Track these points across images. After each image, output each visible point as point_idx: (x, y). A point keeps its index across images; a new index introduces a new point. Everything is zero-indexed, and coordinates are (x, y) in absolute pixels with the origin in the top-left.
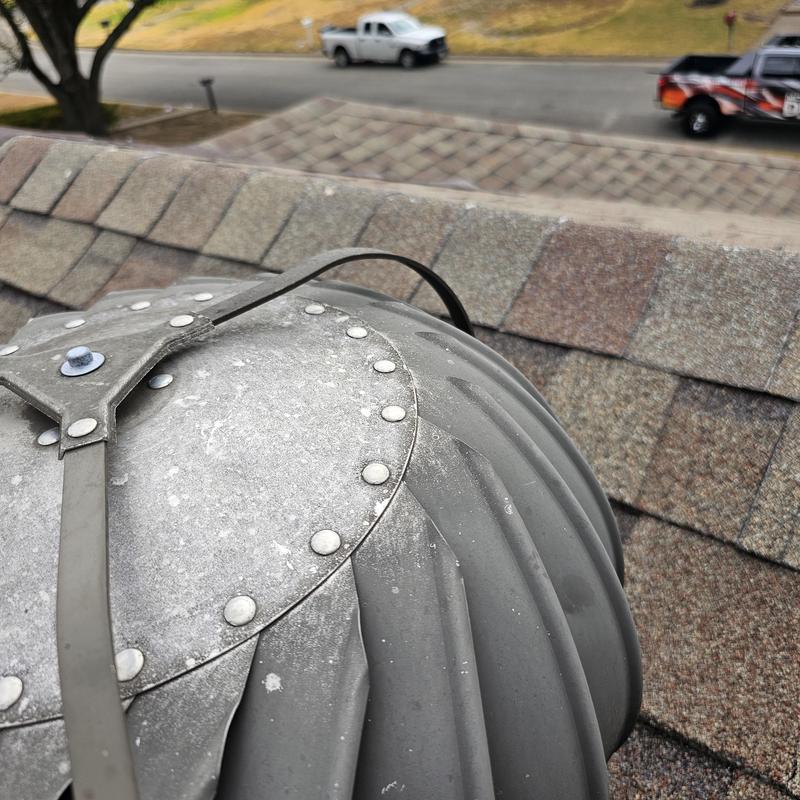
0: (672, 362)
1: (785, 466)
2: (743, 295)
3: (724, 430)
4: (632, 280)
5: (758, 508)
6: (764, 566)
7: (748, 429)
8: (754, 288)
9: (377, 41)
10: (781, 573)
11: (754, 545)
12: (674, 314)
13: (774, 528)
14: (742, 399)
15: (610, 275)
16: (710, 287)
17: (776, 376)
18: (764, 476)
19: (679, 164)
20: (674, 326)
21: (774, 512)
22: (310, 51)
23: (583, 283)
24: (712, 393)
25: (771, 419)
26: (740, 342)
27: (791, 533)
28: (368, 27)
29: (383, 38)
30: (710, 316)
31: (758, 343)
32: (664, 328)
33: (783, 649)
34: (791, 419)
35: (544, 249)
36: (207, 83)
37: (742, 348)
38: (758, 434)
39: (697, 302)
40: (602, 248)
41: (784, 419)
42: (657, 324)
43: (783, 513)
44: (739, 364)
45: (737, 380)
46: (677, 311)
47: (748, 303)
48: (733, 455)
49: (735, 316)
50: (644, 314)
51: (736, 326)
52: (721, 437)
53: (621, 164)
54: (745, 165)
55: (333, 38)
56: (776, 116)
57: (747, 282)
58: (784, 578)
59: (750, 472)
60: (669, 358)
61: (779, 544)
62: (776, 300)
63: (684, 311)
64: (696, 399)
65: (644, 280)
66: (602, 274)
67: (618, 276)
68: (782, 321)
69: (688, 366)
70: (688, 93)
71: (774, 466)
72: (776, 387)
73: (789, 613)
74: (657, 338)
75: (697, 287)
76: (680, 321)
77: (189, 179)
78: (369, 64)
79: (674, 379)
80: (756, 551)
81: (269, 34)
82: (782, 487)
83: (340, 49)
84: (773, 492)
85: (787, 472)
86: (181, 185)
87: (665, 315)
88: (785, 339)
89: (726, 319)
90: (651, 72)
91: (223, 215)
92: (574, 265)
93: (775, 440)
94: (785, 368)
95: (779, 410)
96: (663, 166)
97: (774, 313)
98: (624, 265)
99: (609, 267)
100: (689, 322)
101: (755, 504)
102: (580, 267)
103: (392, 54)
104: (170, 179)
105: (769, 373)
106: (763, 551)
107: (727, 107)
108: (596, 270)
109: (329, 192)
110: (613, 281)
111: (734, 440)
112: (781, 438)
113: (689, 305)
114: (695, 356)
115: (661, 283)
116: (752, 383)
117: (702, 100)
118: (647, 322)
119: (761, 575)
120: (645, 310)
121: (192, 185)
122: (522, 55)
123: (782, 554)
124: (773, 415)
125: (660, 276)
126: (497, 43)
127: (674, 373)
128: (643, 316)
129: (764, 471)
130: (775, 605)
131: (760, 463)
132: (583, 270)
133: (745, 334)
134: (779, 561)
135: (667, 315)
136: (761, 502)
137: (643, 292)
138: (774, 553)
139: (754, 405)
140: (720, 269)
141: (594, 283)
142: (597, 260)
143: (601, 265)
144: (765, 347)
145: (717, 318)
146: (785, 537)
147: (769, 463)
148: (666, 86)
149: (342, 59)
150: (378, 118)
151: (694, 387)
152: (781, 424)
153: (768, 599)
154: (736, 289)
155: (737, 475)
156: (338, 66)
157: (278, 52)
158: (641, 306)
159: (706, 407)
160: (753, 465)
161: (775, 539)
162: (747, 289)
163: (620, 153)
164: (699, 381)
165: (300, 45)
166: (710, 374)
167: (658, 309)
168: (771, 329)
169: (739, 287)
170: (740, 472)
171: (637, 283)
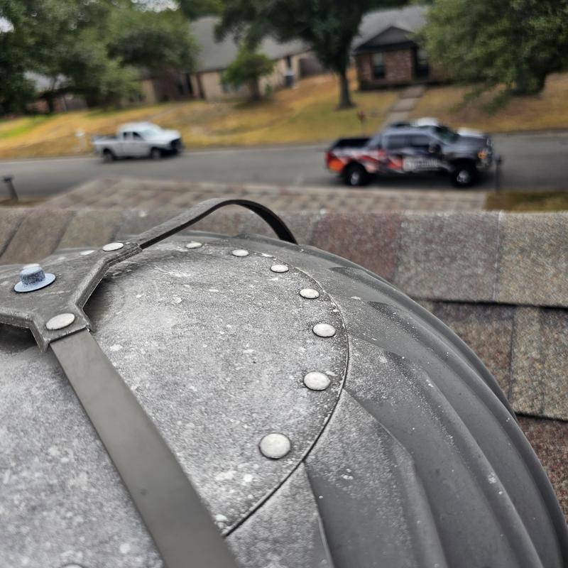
0: (425, 293)
1: (523, 349)
2: (460, 241)
3: (474, 332)
4: (382, 244)
5: (515, 381)
6: (531, 422)
7: (490, 329)
8: (466, 236)
9: (134, 144)
10: (544, 424)
11: (520, 408)
12: (417, 261)
13: (530, 393)
14: (480, 309)
15: (366, 242)
16: (437, 240)
17: (498, 291)
18: (511, 359)
19: (352, 201)
20: (419, 269)
21: (526, 382)
22: (84, 153)
23: (348, 251)
24: (458, 309)
25: (503, 319)
26: (467, 272)
27: (542, 394)
28: (125, 134)
29: (137, 142)
30: (442, 258)
31: (480, 271)
32: (413, 272)
33: (564, 479)
34: (516, 317)
35: (314, 232)
36: (8, 180)
37: (470, 276)
38: (498, 332)
39: (431, 251)
40: (355, 226)
41: (512, 318)
42: (408, 269)
43: (532, 381)
44: (471, 286)
45: (474, 297)
46: (419, 258)
47: (465, 246)
48: (485, 349)
49: (459, 256)
50: (396, 264)
51: (461, 262)
52: (473, 338)
53: (315, 204)
54: (393, 199)
55: (101, 143)
56: (400, 171)
57: (460, 233)
58: (548, 427)
59: (500, 358)
60: (422, 290)
61: (538, 404)
62: (483, 242)
63: (423, 258)
64: (448, 315)
65: (390, 242)
66: (360, 242)
67: (371, 242)
68: (491, 254)
69: (437, 294)
70: (344, 162)
71: (515, 350)
72: (499, 297)
73: (559, 451)
74: (410, 279)
75: (429, 241)
76: (422, 265)
77: (25, 221)
78: (129, 158)
79: (430, 304)
80: (523, 411)
81: (52, 144)
82: (526, 364)
83: (107, 151)
84: (521, 368)
85: (525, 353)
86: (19, 225)
87: (411, 263)
88: (496, 265)
89: (453, 259)
90: (320, 150)
91: (58, 241)
92: (339, 239)
93: (510, 333)
94: (502, 284)
95: (507, 313)
96: (343, 204)
97: (485, 250)
98: (374, 235)
99: (364, 237)
100: (428, 264)
101: (512, 379)
102: (343, 240)
103: (145, 151)
104: (9, 222)
105: (493, 289)
106: (528, 411)
107: (370, 167)
108: (355, 241)
109: (143, 214)
110: (369, 246)
111: (483, 338)
112: (514, 331)
113: (426, 253)
114: (440, 287)
115: (402, 242)
116: (484, 297)
117: (354, 165)
118: (400, 269)
119: (532, 428)
120: (396, 262)
121: (28, 223)
122: (234, 146)
123: (542, 410)
124: (503, 317)
125: (400, 238)
126: (216, 139)
127: (429, 300)
128: (396, 266)
129: (510, 355)
130: (547, 448)
131: (506, 350)
132: (346, 242)
133: (469, 267)
134: (540, 415)
135: (412, 262)
136: (515, 377)
137: (392, 250)
138: (536, 410)
139: (489, 312)
140: (441, 228)
141: (356, 249)
142: (354, 234)
143: (358, 237)
144: (485, 273)
145: (447, 260)
146: (540, 398)
147: (512, 350)
148: (331, 158)
149: (109, 156)
150: (145, 188)
151: (445, 307)
152: (510, 322)
153: (541, 444)
154: (454, 238)
155: (492, 361)
156: (106, 162)
157: (61, 155)
158: (393, 259)
159: (457, 319)
160: (501, 353)
161: (533, 400)
162: (462, 238)
163: (314, 198)
164: (447, 302)
165: (77, 149)
166: (453, 296)
167: (405, 259)
168: (485, 261)
169: (456, 237)
170: (493, 358)
171: (386, 245)
